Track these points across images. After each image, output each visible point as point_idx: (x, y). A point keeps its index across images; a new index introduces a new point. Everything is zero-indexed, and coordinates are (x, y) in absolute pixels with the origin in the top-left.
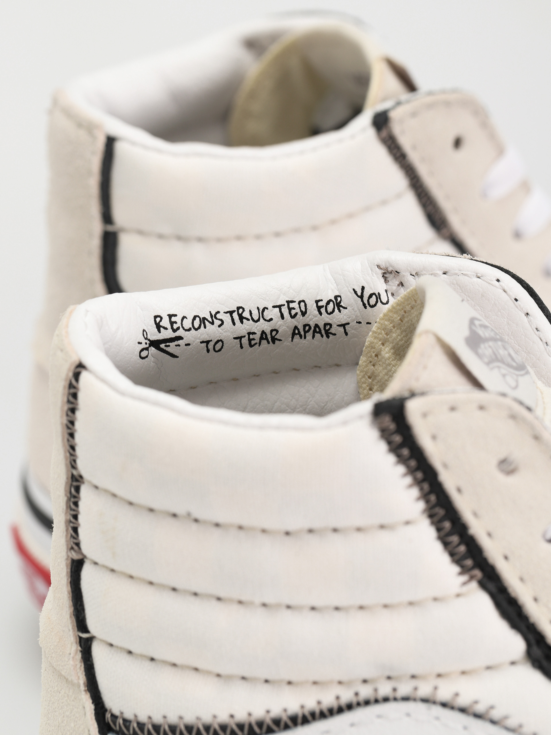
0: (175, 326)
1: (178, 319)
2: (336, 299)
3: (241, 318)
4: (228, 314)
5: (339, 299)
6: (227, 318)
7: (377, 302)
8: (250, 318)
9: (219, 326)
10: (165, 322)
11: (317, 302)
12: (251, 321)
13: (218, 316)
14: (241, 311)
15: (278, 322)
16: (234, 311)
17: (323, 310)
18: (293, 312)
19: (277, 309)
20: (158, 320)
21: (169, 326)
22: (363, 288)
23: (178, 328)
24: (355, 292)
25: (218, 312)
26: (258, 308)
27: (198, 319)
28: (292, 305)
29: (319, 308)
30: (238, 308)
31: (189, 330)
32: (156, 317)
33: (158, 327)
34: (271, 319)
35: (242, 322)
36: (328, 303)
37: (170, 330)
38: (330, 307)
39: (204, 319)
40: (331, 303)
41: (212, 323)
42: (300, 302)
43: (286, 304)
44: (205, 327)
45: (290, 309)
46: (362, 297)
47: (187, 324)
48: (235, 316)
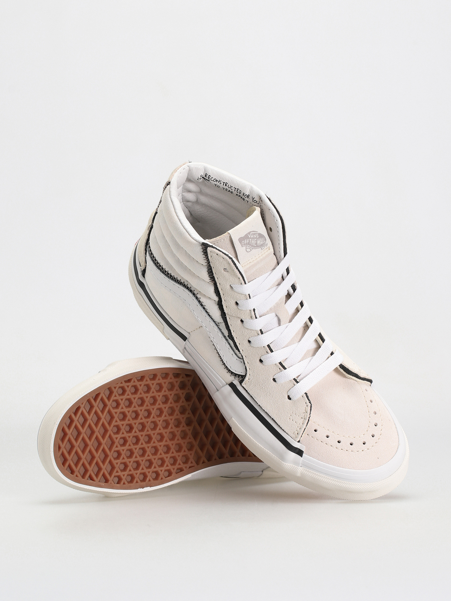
0: (209, 178)
1: (211, 177)
2: (248, 196)
3: (226, 185)
4: (223, 183)
5: (249, 196)
6: (222, 183)
7: (256, 202)
8: (228, 186)
9: (220, 184)
10: (208, 176)
11: (244, 193)
12: (228, 187)
13: (221, 182)
14: (226, 184)
15: (233, 191)
16: (225, 183)
17: (244, 196)
18: (238, 191)
19: (235, 189)
20: (206, 175)
21: (208, 177)
22: (254, 198)
23: (210, 179)
24: (252, 197)
25: (221, 181)
26: (231, 186)
27: (215, 180)
28: (238, 190)
29: (243, 195)
30: (226, 183)
31: (212, 181)
32: (206, 174)
33: (206, 176)
34: (232, 189)
35: (226, 186)
36: (246, 195)
37: (208, 178)
38: (246, 196)
39: (217, 180)
40: (247, 196)
41: (219, 182)
42: (240, 191)
43: (237, 189)
44: (216, 182)
45: (237, 190)
46: (253, 199)
47: (212, 179)
48: (225, 184)
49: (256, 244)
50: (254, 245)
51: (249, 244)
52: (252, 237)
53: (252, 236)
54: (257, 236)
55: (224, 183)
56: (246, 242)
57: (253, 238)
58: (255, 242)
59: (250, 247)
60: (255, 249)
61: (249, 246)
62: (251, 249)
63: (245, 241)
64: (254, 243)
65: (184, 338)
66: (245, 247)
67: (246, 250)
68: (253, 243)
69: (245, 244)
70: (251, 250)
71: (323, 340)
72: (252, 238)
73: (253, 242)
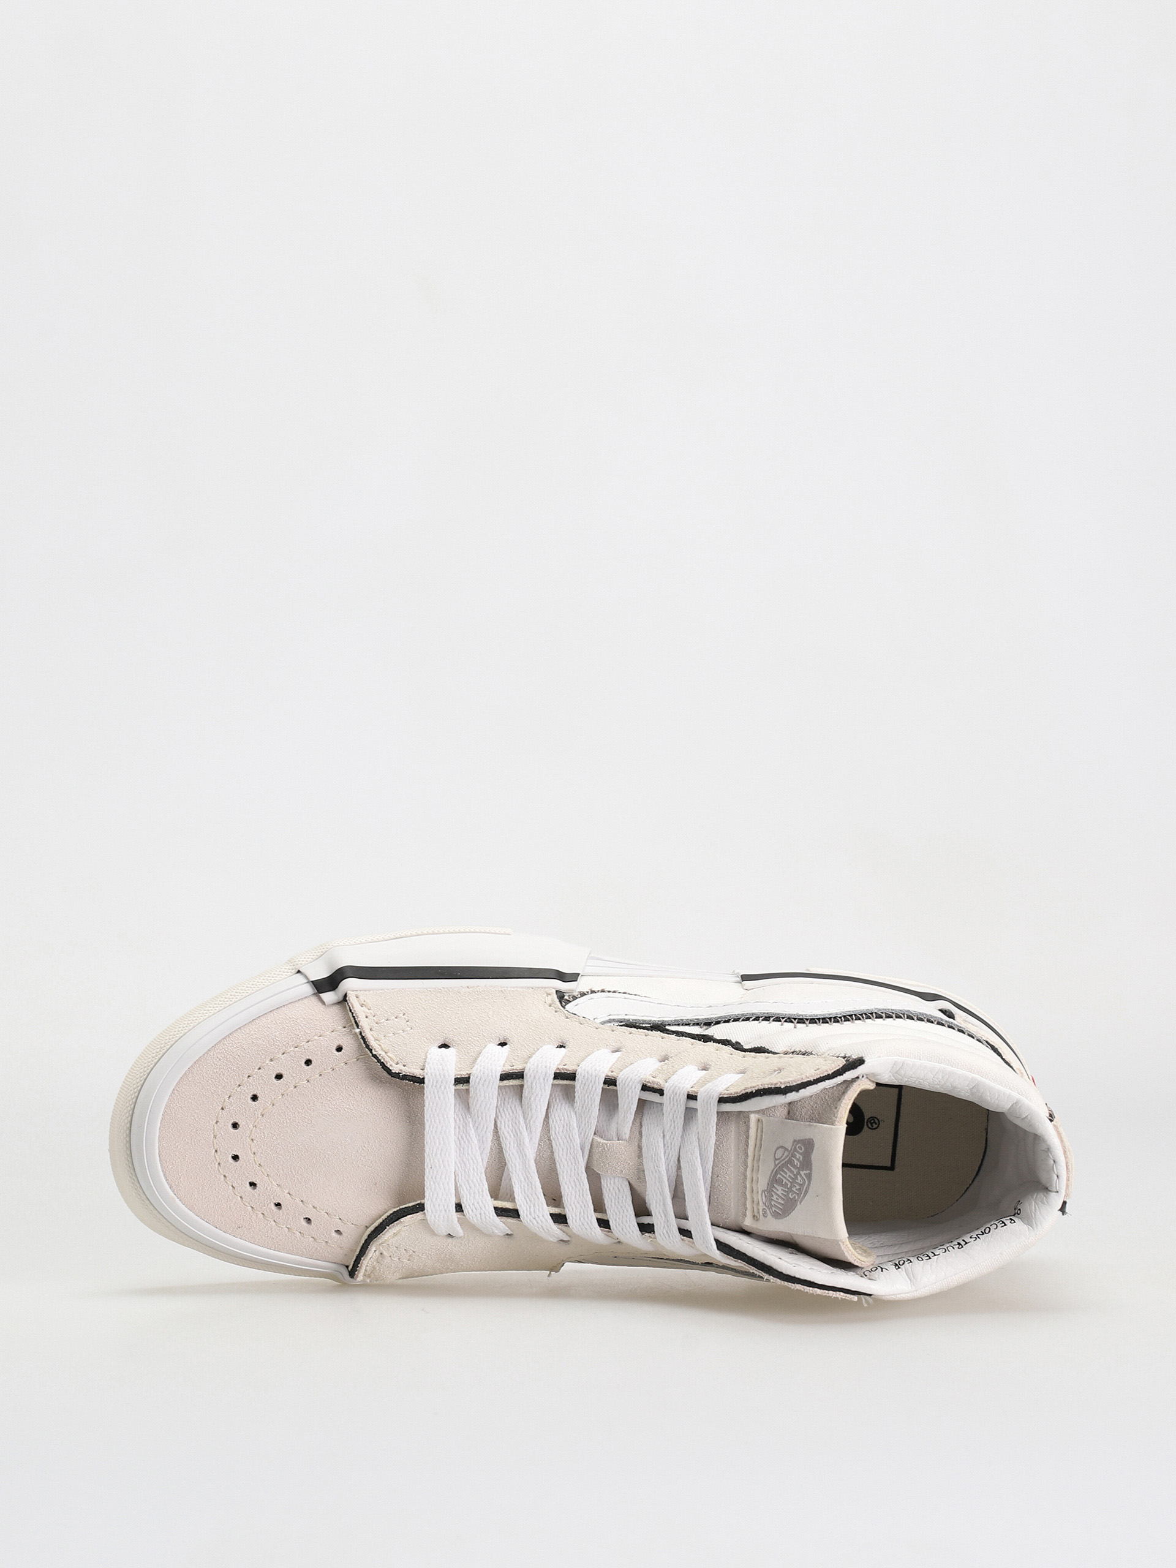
3: (959, 1244)
5: (897, 1267)
8: (954, 1246)
21: (1004, 1221)
49: (780, 1182)
50: (781, 1174)
51: (790, 1162)
52: (799, 1178)
53: (799, 1181)
54: (792, 1195)
55: (966, 1243)
56: (798, 1156)
57: (794, 1180)
58: (784, 1180)
59: (783, 1160)
60: (774, 1169)
61: (786, 1157)
62: (777, 1162)
63: (801, 1154)
64: (783, 1176)
65: (746, 978)
66: (789, 1149)
67: (782, 1147)
68: (786, 1173)
69: (795, 1150)
70: (776, 1159)
71: (501, 1212)
72: (797, 1179)
73: (787, 1177)
